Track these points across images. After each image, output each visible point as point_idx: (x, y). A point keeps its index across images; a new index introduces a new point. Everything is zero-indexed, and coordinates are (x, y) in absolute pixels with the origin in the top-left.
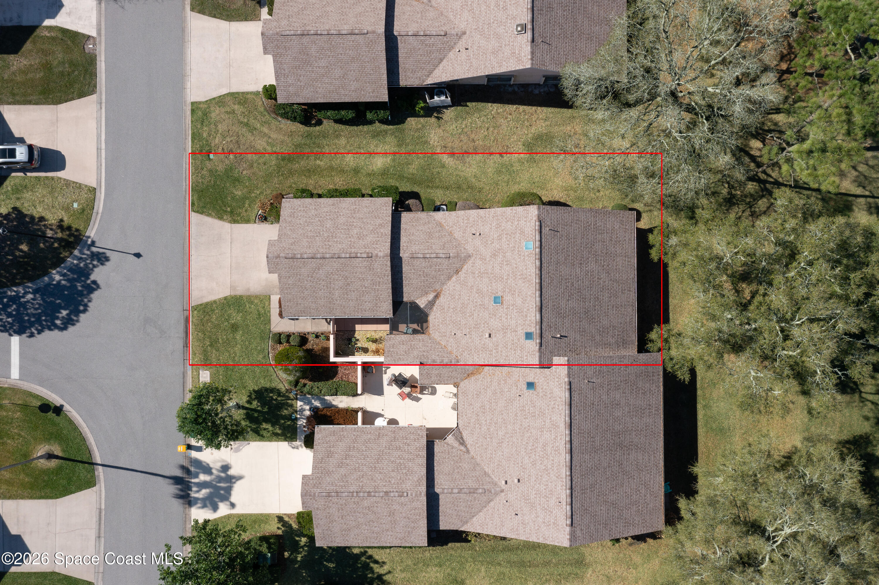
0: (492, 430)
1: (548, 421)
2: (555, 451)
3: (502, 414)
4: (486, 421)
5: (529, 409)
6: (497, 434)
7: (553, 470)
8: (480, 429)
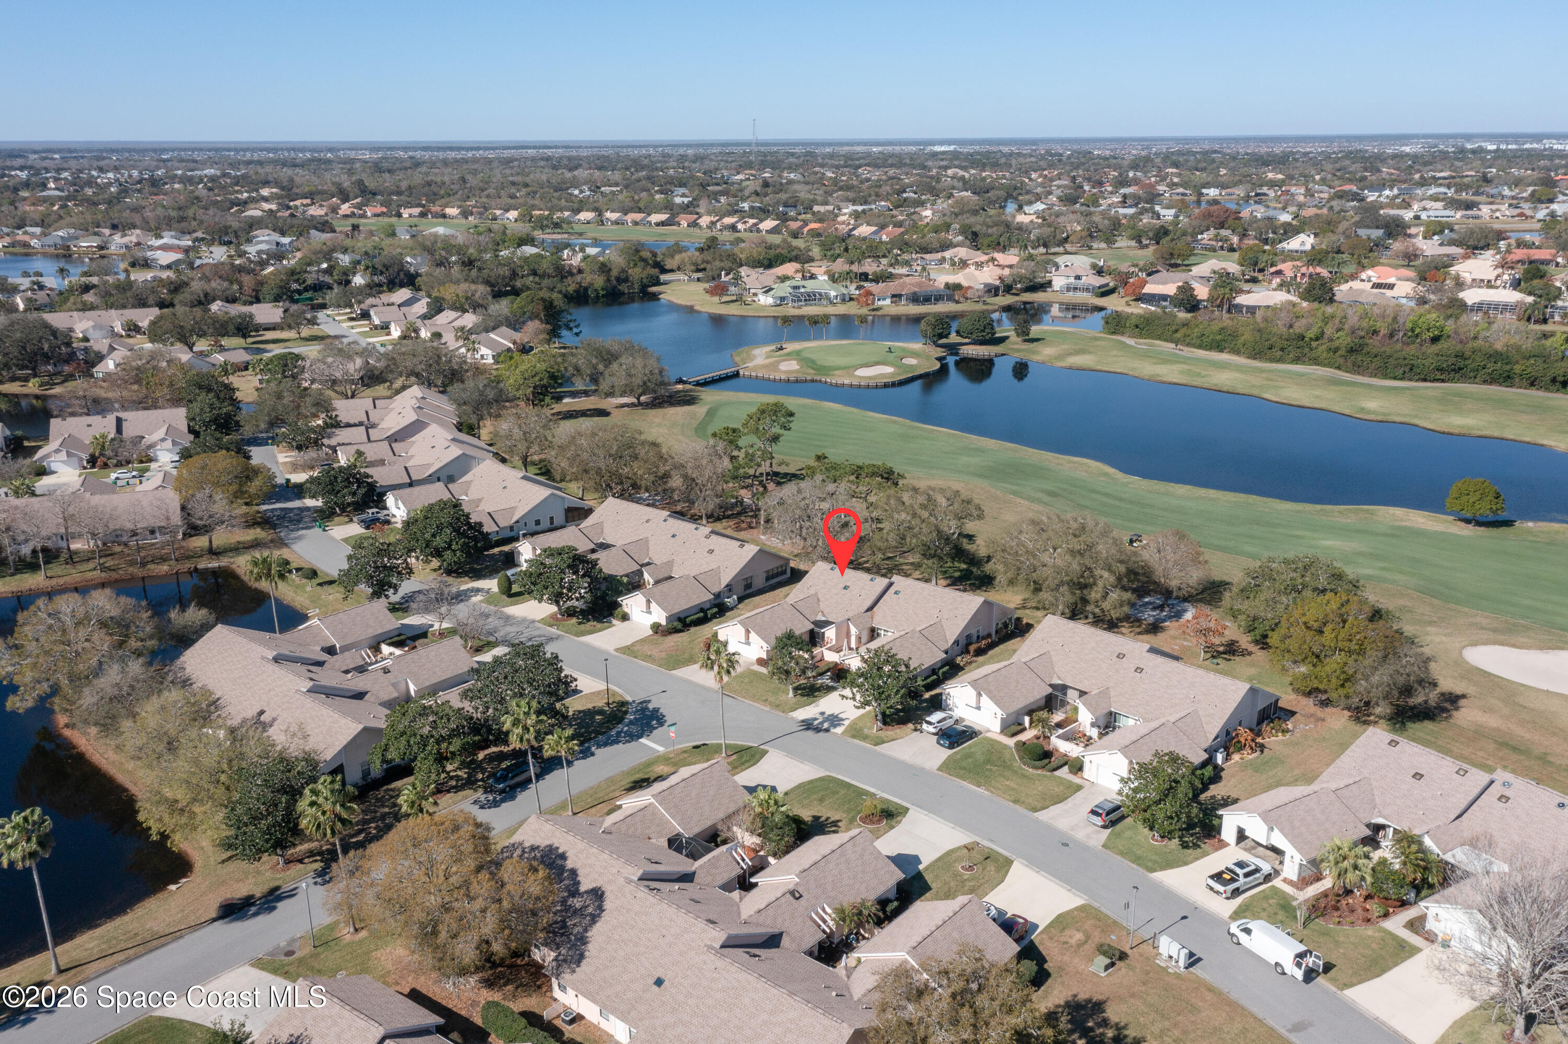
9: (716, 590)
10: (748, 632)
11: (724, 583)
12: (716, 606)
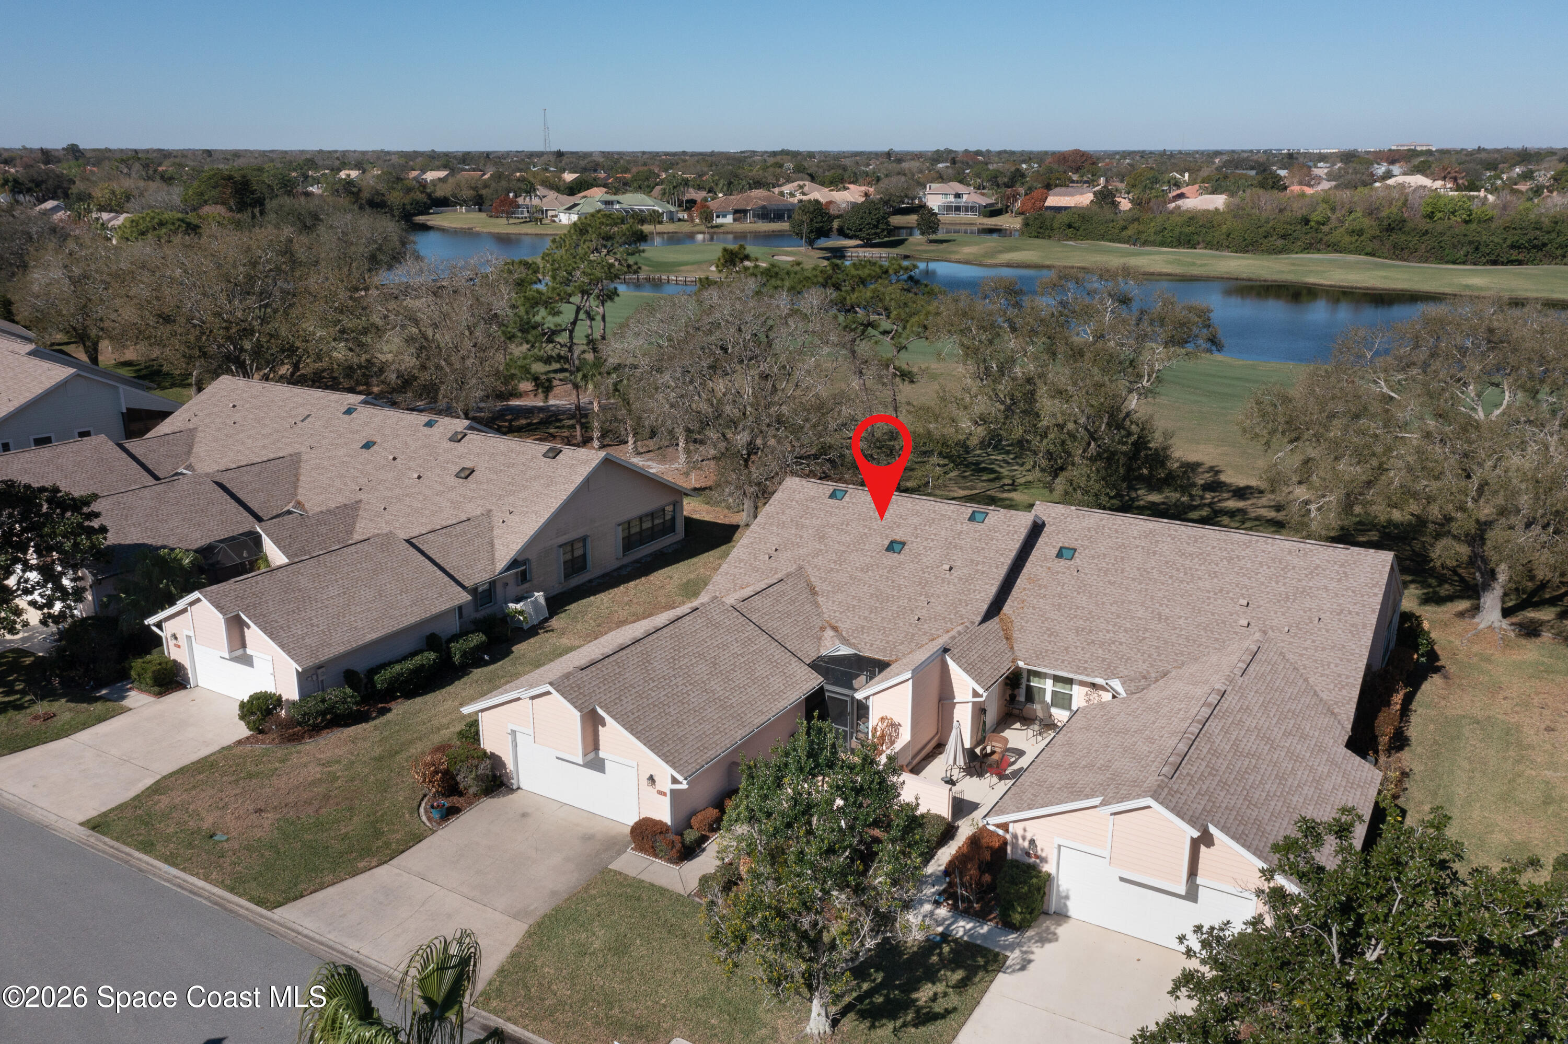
0: (1128, 625)
1: (1137, 542)
2: (1196, 541)
3: (1103, 603)
4: (1108, 631)
5: (1108, 564)
6: (1140, 619)
7: (1232, 550)
8: (1121, 644)
9: (478, 575)
10: (592, 722)
11: (504, 556)
12: (479, 625)
